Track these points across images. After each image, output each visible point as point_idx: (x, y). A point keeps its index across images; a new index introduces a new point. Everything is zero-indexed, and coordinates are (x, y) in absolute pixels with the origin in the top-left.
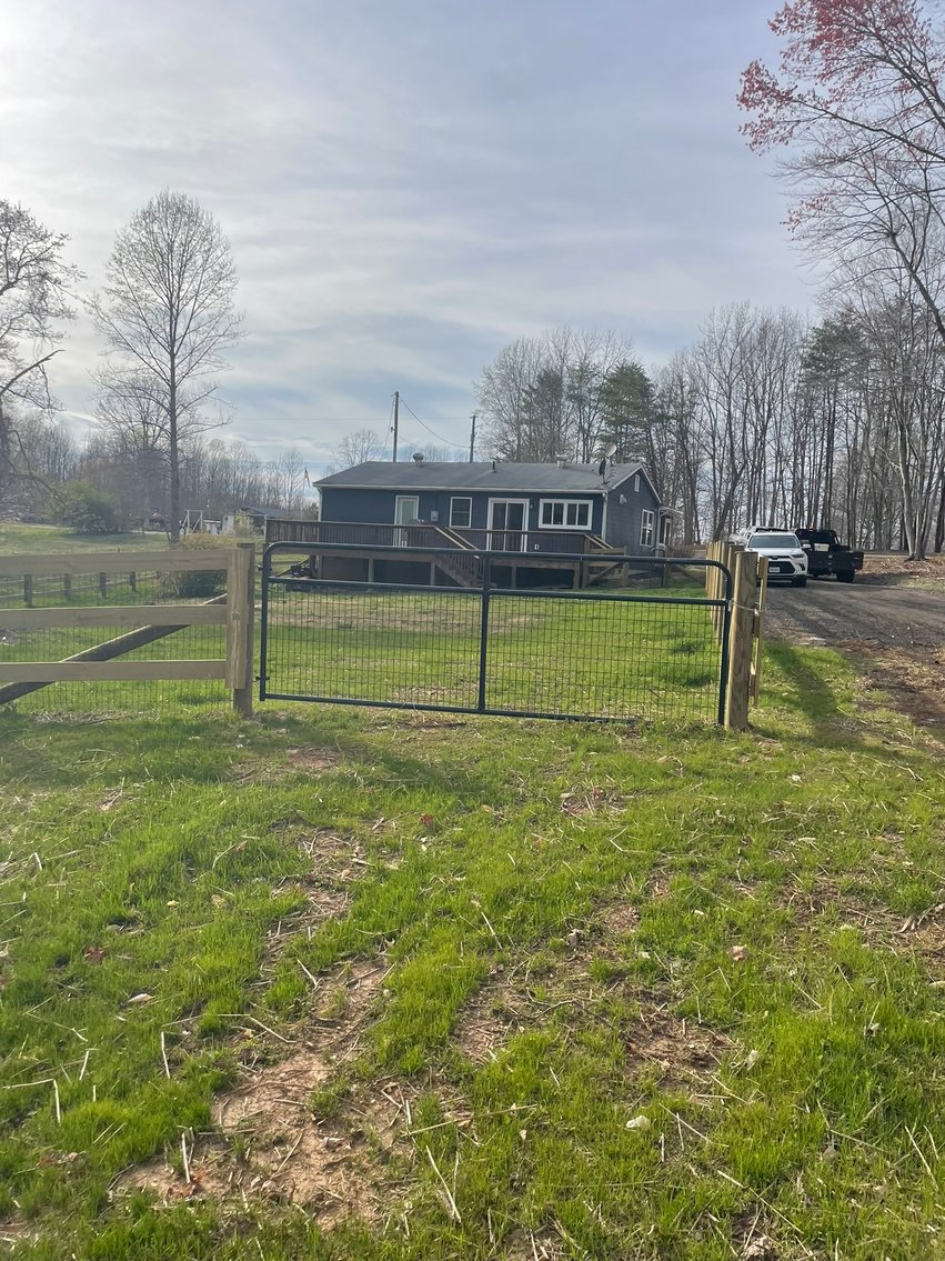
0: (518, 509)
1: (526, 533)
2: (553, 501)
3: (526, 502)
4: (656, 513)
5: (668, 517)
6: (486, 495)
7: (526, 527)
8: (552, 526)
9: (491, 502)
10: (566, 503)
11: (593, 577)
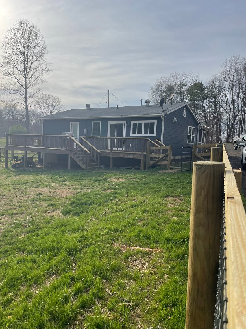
0: (121, 126)
1: (125, 139)
2: (137, 122)
3: (124, 123)
4: (197, 128)
5: (204, 130)
6: (107, 120)
7: (124, 136)
8: (137, 135)
9: (109, 123)
10: (143, 122)
11: (152, 163)
